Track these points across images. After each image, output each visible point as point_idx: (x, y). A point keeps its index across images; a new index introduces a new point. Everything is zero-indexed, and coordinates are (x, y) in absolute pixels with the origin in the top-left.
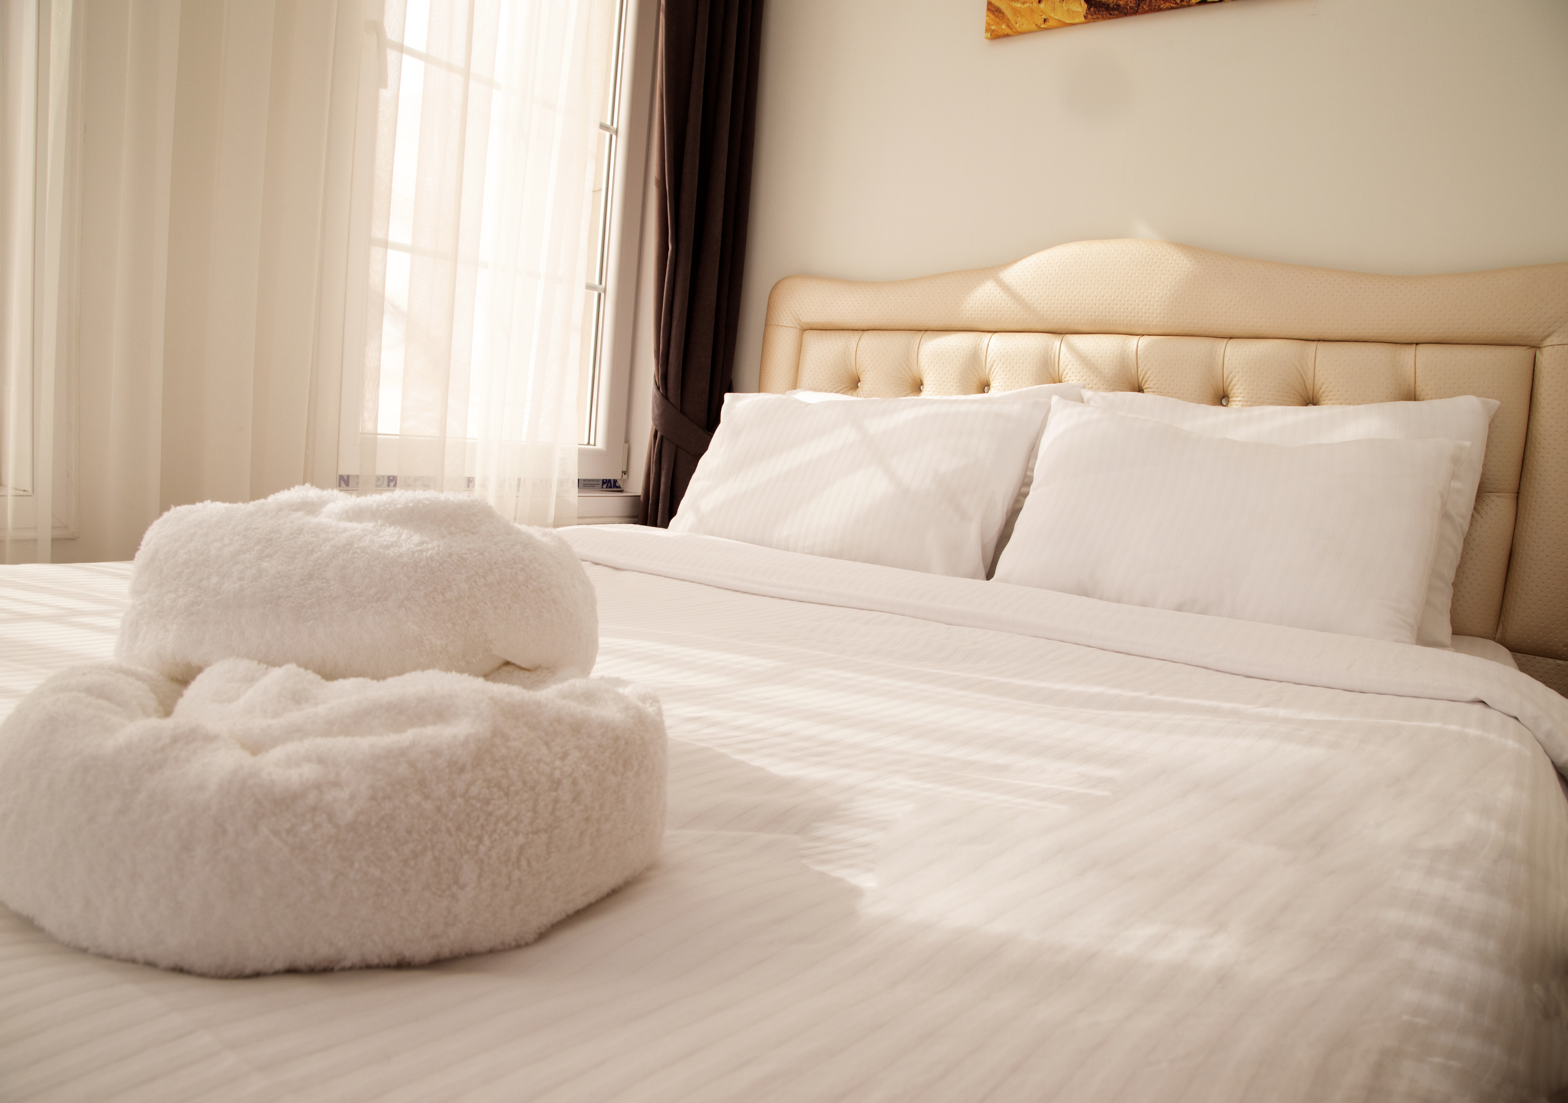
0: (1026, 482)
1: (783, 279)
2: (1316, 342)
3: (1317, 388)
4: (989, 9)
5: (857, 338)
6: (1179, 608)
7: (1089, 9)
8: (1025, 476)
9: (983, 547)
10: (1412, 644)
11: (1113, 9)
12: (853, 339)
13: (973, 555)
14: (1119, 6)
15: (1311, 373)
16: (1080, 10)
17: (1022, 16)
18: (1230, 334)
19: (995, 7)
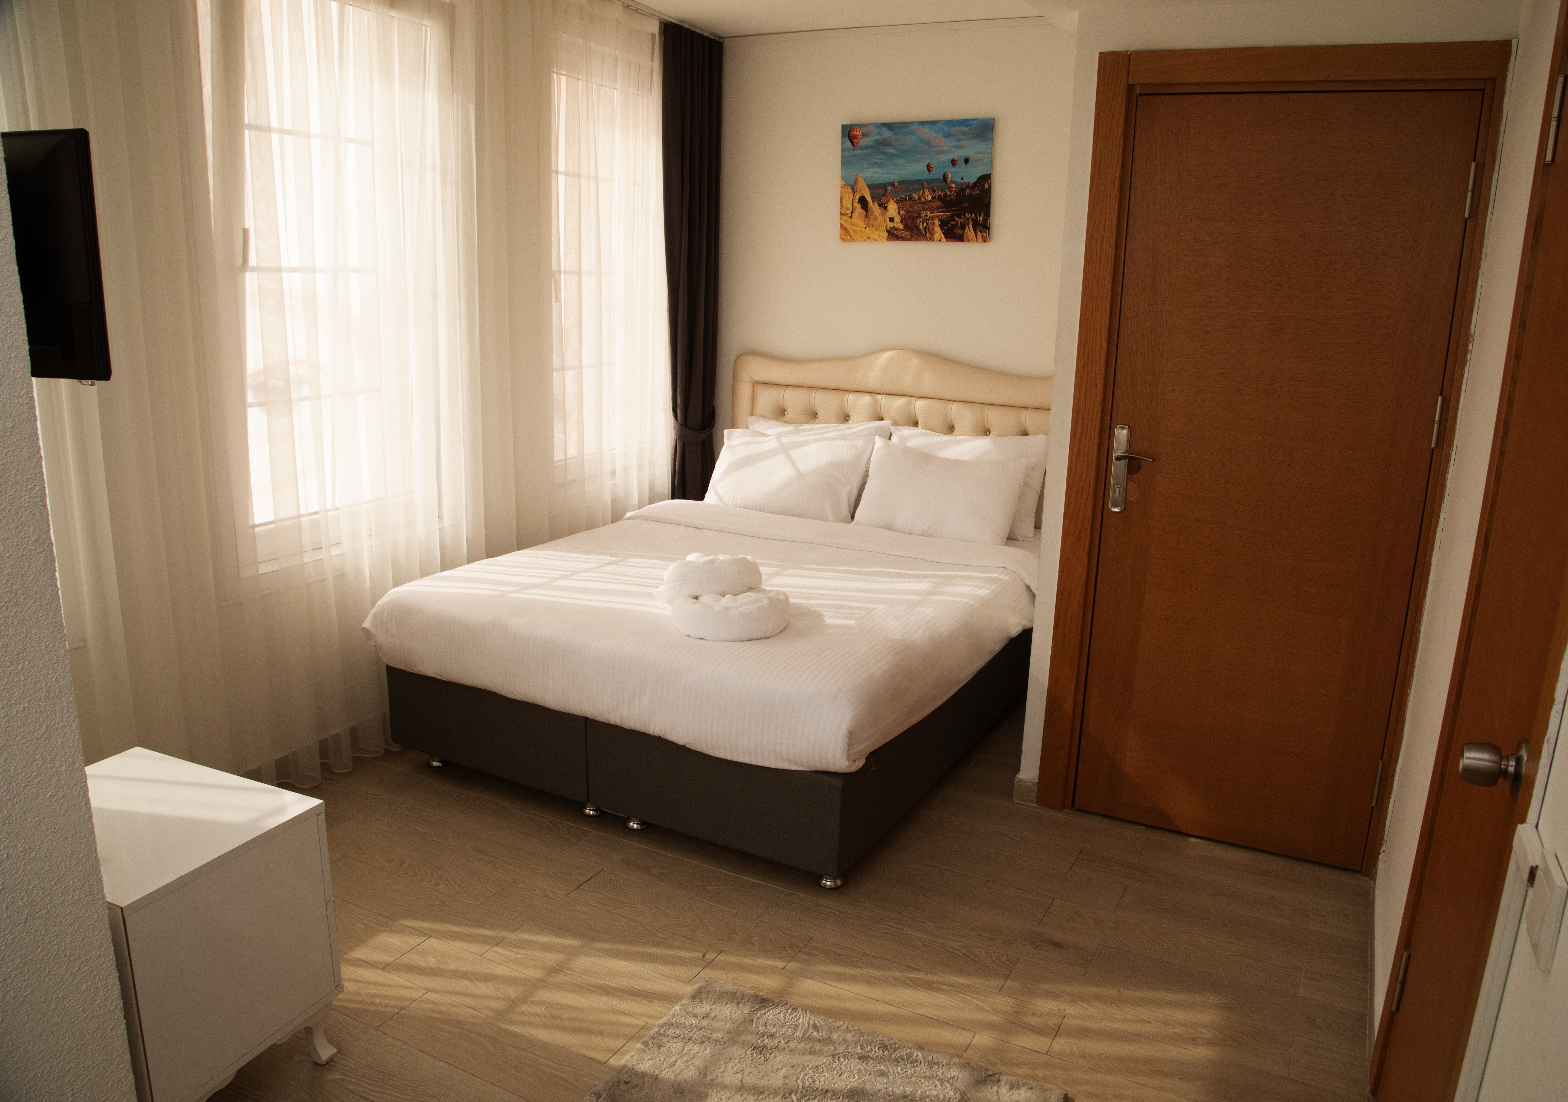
0: (866, 476)
1: (742, 355)
2: (988, 406)
3: (989, 426)
4: (841, 227)
5: (783, 391)
6: (922, 535)
7: (889, 236)
8: (864, 479)
9: (849, 505)
10: (1002, 545)
11: (900, 238)
12: (781, 391)
13: (845, 511)
14: (902, 237)
15: (986, 420)
16: (884, 235)
17: (858, 234)
18: (954, 400)
19: (844, 227)
